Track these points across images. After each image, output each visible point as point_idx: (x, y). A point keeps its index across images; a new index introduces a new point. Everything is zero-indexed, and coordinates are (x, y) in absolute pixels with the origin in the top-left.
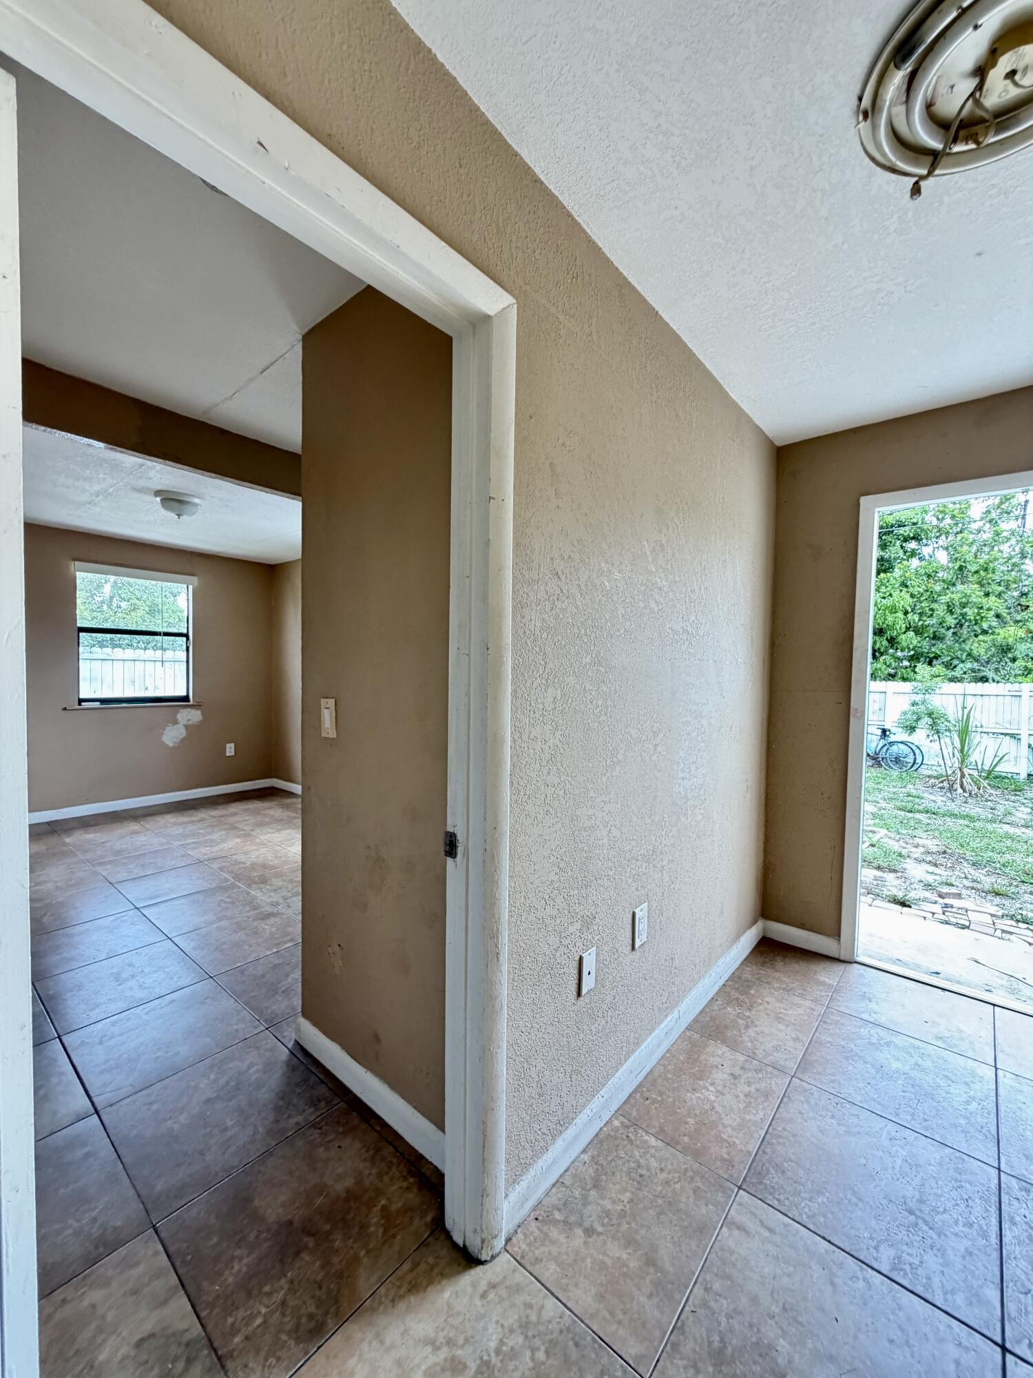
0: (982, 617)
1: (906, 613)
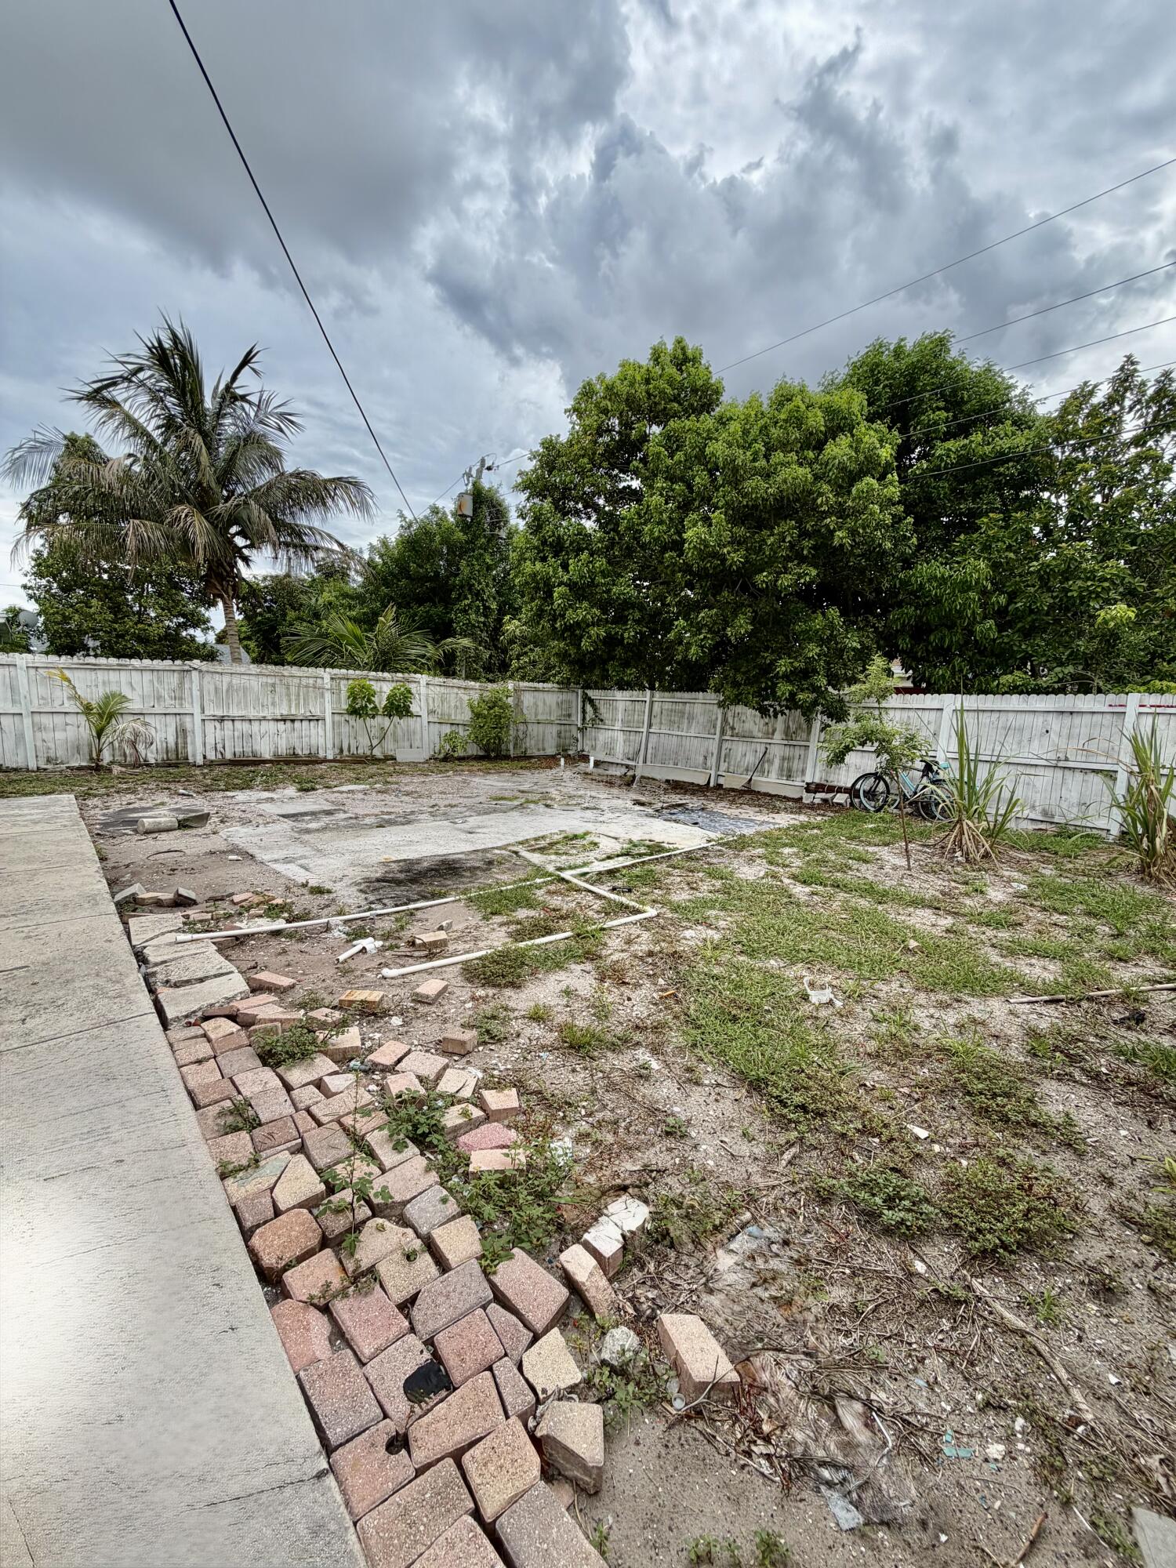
1: (984, 592)
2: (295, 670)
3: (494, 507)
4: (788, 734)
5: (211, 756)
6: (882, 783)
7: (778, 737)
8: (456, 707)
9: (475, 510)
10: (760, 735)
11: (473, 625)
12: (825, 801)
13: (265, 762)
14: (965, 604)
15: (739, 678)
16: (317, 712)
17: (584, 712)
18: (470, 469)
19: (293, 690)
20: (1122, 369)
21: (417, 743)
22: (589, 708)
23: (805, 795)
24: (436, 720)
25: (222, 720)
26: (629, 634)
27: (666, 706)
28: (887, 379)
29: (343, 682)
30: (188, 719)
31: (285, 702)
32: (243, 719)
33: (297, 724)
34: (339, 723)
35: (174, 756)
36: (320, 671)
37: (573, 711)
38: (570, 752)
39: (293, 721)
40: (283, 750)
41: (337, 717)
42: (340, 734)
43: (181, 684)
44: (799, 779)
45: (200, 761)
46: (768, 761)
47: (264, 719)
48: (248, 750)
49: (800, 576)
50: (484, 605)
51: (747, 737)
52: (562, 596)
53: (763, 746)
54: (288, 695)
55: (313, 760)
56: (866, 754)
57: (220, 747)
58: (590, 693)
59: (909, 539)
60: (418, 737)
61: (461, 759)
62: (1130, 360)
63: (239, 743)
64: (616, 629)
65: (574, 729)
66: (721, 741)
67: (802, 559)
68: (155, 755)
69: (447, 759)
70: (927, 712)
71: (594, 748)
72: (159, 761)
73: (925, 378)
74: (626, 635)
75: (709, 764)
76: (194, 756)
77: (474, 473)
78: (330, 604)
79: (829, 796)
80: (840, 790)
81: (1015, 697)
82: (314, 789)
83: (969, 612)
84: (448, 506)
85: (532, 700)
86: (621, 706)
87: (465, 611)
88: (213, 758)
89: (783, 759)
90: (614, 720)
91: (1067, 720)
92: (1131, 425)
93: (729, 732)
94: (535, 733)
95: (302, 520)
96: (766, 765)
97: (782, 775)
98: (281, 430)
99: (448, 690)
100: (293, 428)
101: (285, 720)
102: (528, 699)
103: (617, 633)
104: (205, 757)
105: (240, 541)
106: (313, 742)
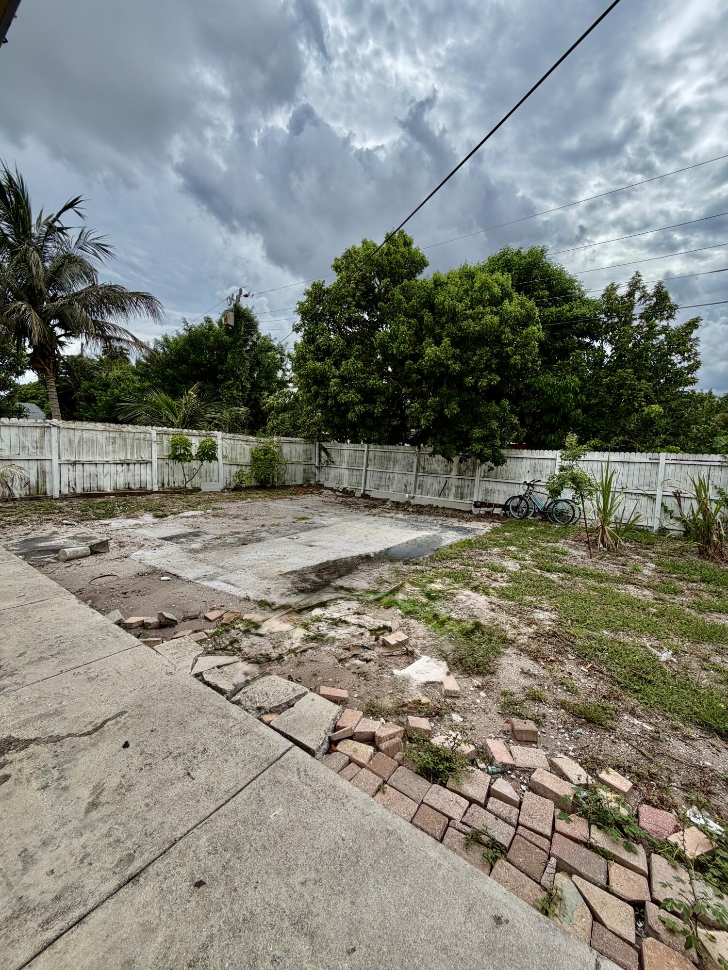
0: (634, 397)
1: (576, 394)
2: (130, 428)
3: (249, 321)
4: (460, 472)
5: (65, 491)
6: (523, 501)
7: (454, 474)
8: (241, 454)
9: (236, 322)
10: (442, 472)
11: (235, 398)
12: (488, 512)
13: (109, 494)
14: (566, 400)
15: (445, 439)
16: (146, 457)
17: (320, 456)
18: (233, 295)
19: (129, 442)
20: (633, 278)
21: (215, 478)
22: (323, 454)
23: (473, 509)
24: (228, 462)
25: (74, 464)
26: (378, 410)
27: (378, 454)
28: (516, 269)
29: (165, 437)
30: (47, 463)
31: (123, 450)
32: (91, 463)
33: (131, 466)
34: (162, 466)
35: (35, 492)
36: (149, 428)
37: (313, 456)
38: (311, 483)
39: (128, 464)
40: (120, 484)
41: (160, 461)
42: (162, 473)
43: (42, 437)
44: (468, 499)
45: (57, 495)
46: (448, 488)
47: (107, 463)
48: (94, 485)
49: (491, 380)
50: (242, 385)
51: (433, 474)
52: (336, 384)
53: (444, 479)
54: (125, 445)
55: (144, 492)
56: (510, 485)
57: (72, 484)
58: (324, 444)
59: (537, 361)
60: (216, 474)
61: (247, 488)
62: (637, 273)
63: (87, 481)
64: (370, 407)
65: (313, 467)
66: (417, 476)
67: (492, 371)
68: (19, 492)
69: (237, 489)
70: (546, 461)
71: (327, 479)
72: (23, 496)
73: (536, 272)
74: (376, 411)
75: (408, 490)
76: (52, 491)
77: (235, 298)
78: (119, 378)
79: (490, 509)
80: (496, 506)
81: (597, 453)
82: (166, 516)
83: (569, 405)
84: (215, 318)
85: (288, 449)
86: (346, 453)
87: (229, 388)
88: (67, 492)
89: (458, 487)
90: (341, 462)
91: (626, 466)
92: (638, 309)
93: (421, 471)
94: (290, 470)
95: (110, 320)
96: (447, 491)
97: (457, 497)
98: (96, 255)
99: (236, 442)
100: (106, 254)
101: (122, 464)
102: (286, 448)
103: (370, 410)
104: (60, 492)
105: (59, 331)
106: (143, 479)
